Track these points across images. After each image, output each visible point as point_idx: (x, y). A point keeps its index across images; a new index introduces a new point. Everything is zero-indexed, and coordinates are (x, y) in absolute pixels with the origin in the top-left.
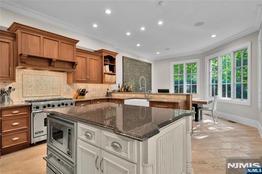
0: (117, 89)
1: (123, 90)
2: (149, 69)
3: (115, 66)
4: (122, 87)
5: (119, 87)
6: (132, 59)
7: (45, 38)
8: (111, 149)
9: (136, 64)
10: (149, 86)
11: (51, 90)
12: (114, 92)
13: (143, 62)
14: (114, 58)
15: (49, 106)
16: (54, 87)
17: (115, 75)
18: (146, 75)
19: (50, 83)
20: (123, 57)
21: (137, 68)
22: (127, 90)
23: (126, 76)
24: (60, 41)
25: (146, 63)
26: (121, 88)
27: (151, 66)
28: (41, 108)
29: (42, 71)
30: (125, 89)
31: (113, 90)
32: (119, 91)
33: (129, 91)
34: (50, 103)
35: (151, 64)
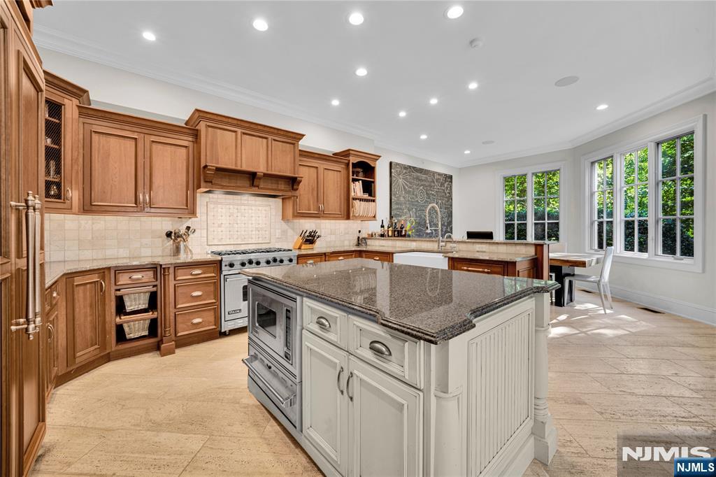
0: (379, 230)
1: (390, 234)
2: (447, 188)
3: (373, 182)
4: (389, 227)
5: (382, 226)
6: (410, 167)
7: (244, 133)
8: (369, 355)
9: (417, 178)
10: (446, 224)
11: (254, 232)
12: (372, 236)
13: (434, 173)
14: (373, 166)
15: (250, 262)
16: (260, 226)
17: (374, 201)
18: (440, 201)
19: (253, 218)
20: (391, 163)
21: (421, 186)
22: (399, 233)
23: (397, 204)
24: (270, 137)
25: (439, 174)
26: (386, 228)
27: (451, 182)
28: (237, 266)
29: (239, 197)
30: (395, 231)
31: (370, 233)
32: (382, 236)
33: (404, 236)
34: (252, 256)
35: (451, 177)
